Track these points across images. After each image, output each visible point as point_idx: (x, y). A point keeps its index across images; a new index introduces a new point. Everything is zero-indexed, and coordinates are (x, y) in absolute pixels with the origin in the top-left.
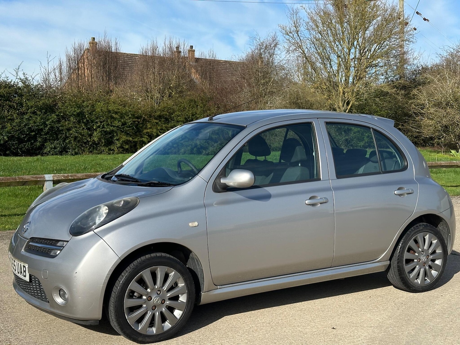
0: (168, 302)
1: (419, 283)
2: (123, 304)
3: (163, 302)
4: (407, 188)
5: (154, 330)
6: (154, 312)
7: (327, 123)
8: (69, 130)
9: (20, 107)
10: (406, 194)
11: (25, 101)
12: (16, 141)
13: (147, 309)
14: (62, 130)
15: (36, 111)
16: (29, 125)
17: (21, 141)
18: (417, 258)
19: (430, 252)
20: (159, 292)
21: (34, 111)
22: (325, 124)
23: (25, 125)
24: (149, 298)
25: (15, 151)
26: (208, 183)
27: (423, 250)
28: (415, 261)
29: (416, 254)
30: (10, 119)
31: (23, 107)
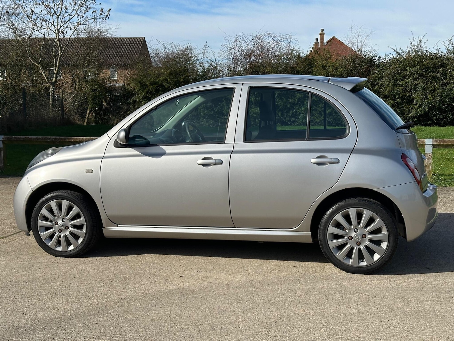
0: (71, 229)
1: (350, 263)
2: (36, 223)
3: (67, 228)
4: (331, 156)
5: (60, 249)
6: (60, 234)
7: (251, 88)
9: (444, 78)
10: (328, 163)
11: (450, 71)
12: (437, 111)
13: (54, 231)
16: (450, 96)
17: (442, 111)
18: (347, 234)
19: (367, 231)
20: (64, 220)
22: (249, 89)
23: (447, 96)
24: (57, 223)
26: (111, 139)
27: (356, 226)
28: (345, 237)
29: (347, 231)
30: (432, 90)
31: (447, 77)
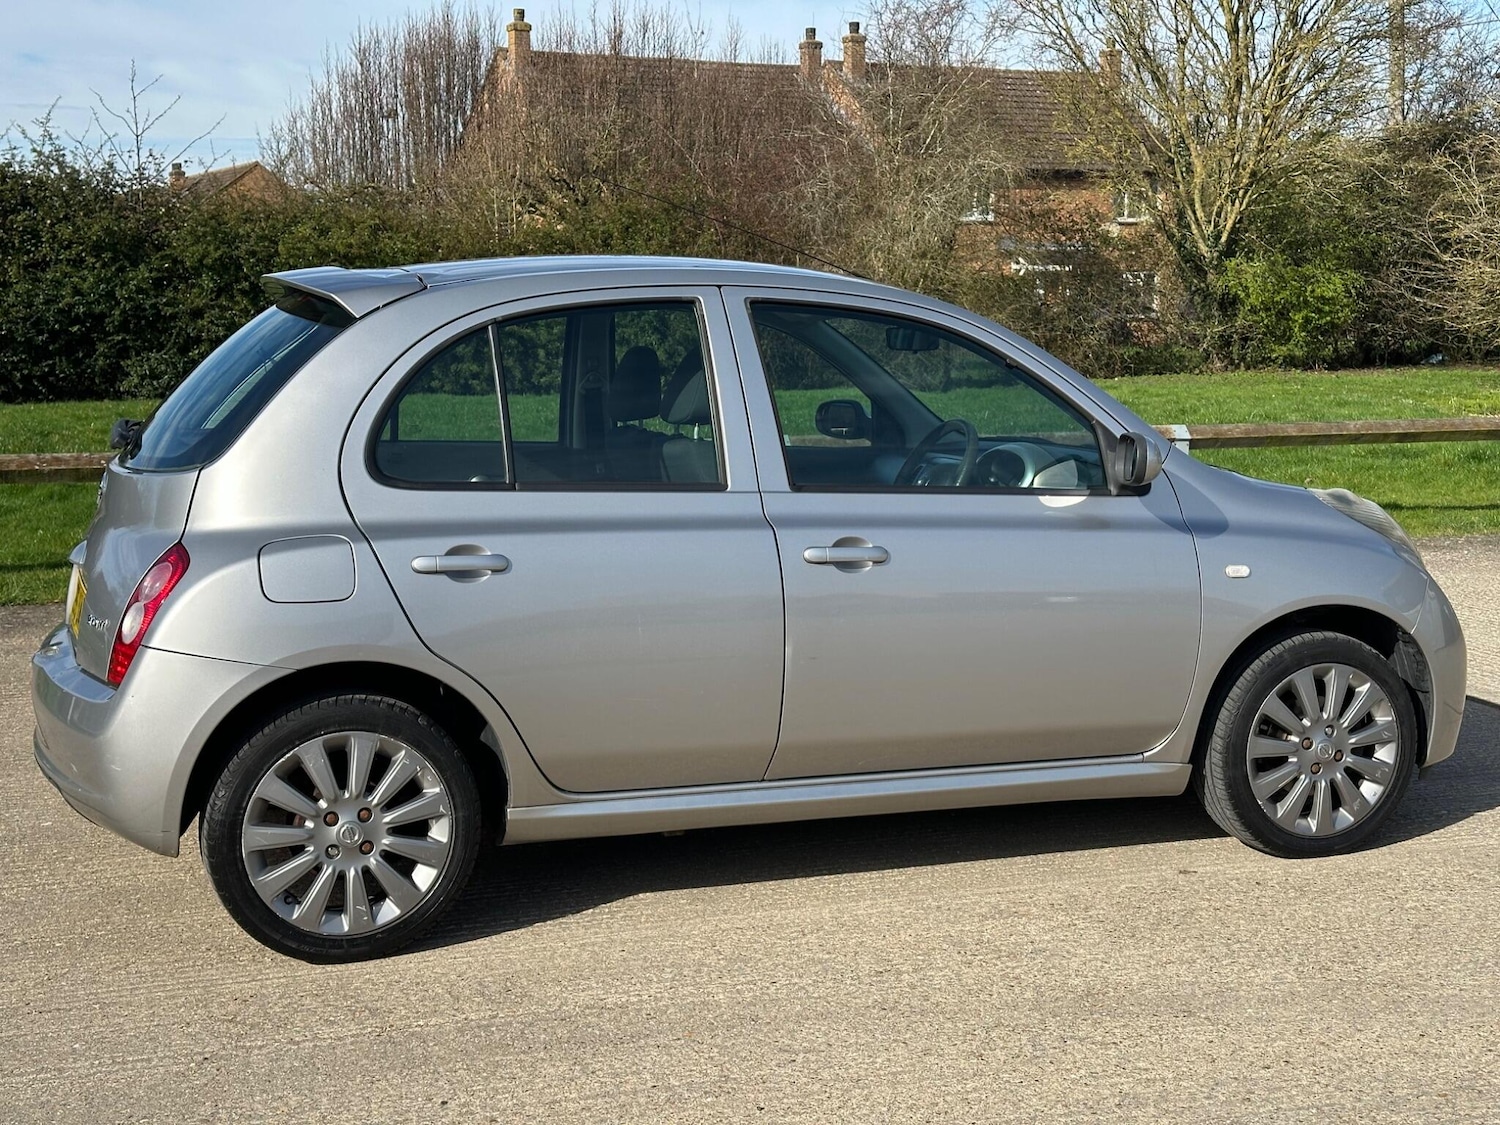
8: (198, 313)
14: (173, 317)
15: (83, 255)
21: (78, 255)
25: (21, 386)
